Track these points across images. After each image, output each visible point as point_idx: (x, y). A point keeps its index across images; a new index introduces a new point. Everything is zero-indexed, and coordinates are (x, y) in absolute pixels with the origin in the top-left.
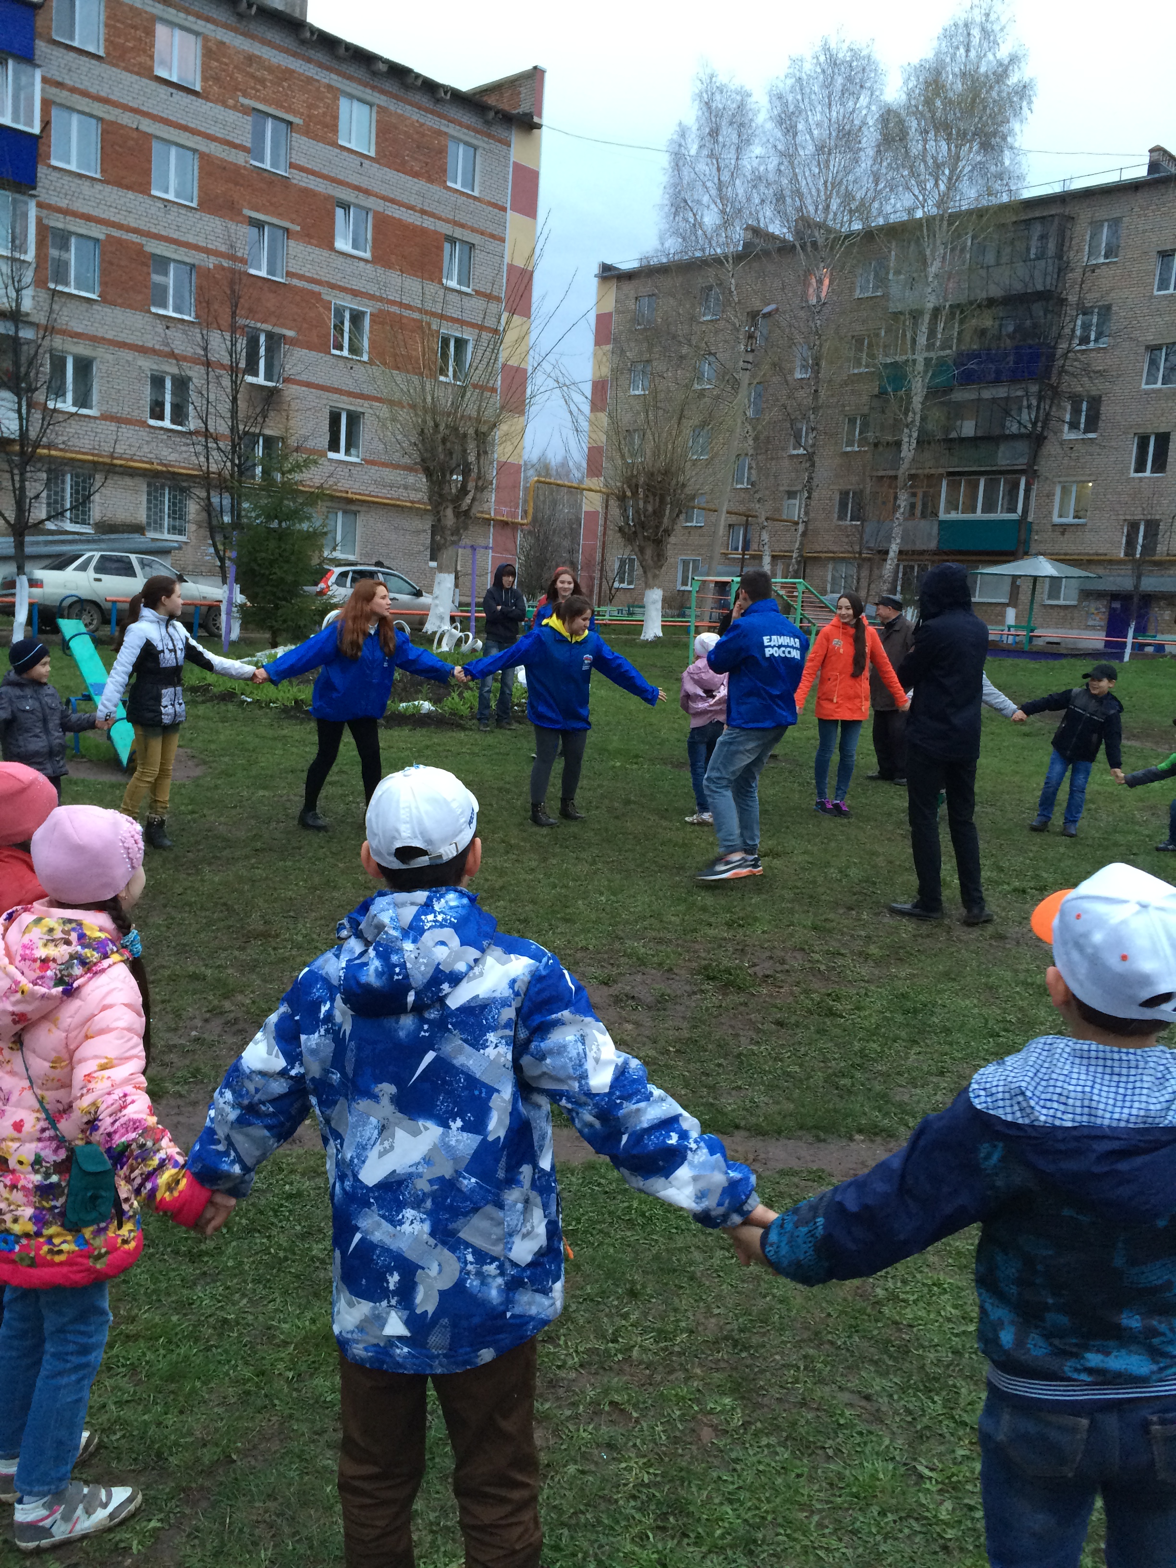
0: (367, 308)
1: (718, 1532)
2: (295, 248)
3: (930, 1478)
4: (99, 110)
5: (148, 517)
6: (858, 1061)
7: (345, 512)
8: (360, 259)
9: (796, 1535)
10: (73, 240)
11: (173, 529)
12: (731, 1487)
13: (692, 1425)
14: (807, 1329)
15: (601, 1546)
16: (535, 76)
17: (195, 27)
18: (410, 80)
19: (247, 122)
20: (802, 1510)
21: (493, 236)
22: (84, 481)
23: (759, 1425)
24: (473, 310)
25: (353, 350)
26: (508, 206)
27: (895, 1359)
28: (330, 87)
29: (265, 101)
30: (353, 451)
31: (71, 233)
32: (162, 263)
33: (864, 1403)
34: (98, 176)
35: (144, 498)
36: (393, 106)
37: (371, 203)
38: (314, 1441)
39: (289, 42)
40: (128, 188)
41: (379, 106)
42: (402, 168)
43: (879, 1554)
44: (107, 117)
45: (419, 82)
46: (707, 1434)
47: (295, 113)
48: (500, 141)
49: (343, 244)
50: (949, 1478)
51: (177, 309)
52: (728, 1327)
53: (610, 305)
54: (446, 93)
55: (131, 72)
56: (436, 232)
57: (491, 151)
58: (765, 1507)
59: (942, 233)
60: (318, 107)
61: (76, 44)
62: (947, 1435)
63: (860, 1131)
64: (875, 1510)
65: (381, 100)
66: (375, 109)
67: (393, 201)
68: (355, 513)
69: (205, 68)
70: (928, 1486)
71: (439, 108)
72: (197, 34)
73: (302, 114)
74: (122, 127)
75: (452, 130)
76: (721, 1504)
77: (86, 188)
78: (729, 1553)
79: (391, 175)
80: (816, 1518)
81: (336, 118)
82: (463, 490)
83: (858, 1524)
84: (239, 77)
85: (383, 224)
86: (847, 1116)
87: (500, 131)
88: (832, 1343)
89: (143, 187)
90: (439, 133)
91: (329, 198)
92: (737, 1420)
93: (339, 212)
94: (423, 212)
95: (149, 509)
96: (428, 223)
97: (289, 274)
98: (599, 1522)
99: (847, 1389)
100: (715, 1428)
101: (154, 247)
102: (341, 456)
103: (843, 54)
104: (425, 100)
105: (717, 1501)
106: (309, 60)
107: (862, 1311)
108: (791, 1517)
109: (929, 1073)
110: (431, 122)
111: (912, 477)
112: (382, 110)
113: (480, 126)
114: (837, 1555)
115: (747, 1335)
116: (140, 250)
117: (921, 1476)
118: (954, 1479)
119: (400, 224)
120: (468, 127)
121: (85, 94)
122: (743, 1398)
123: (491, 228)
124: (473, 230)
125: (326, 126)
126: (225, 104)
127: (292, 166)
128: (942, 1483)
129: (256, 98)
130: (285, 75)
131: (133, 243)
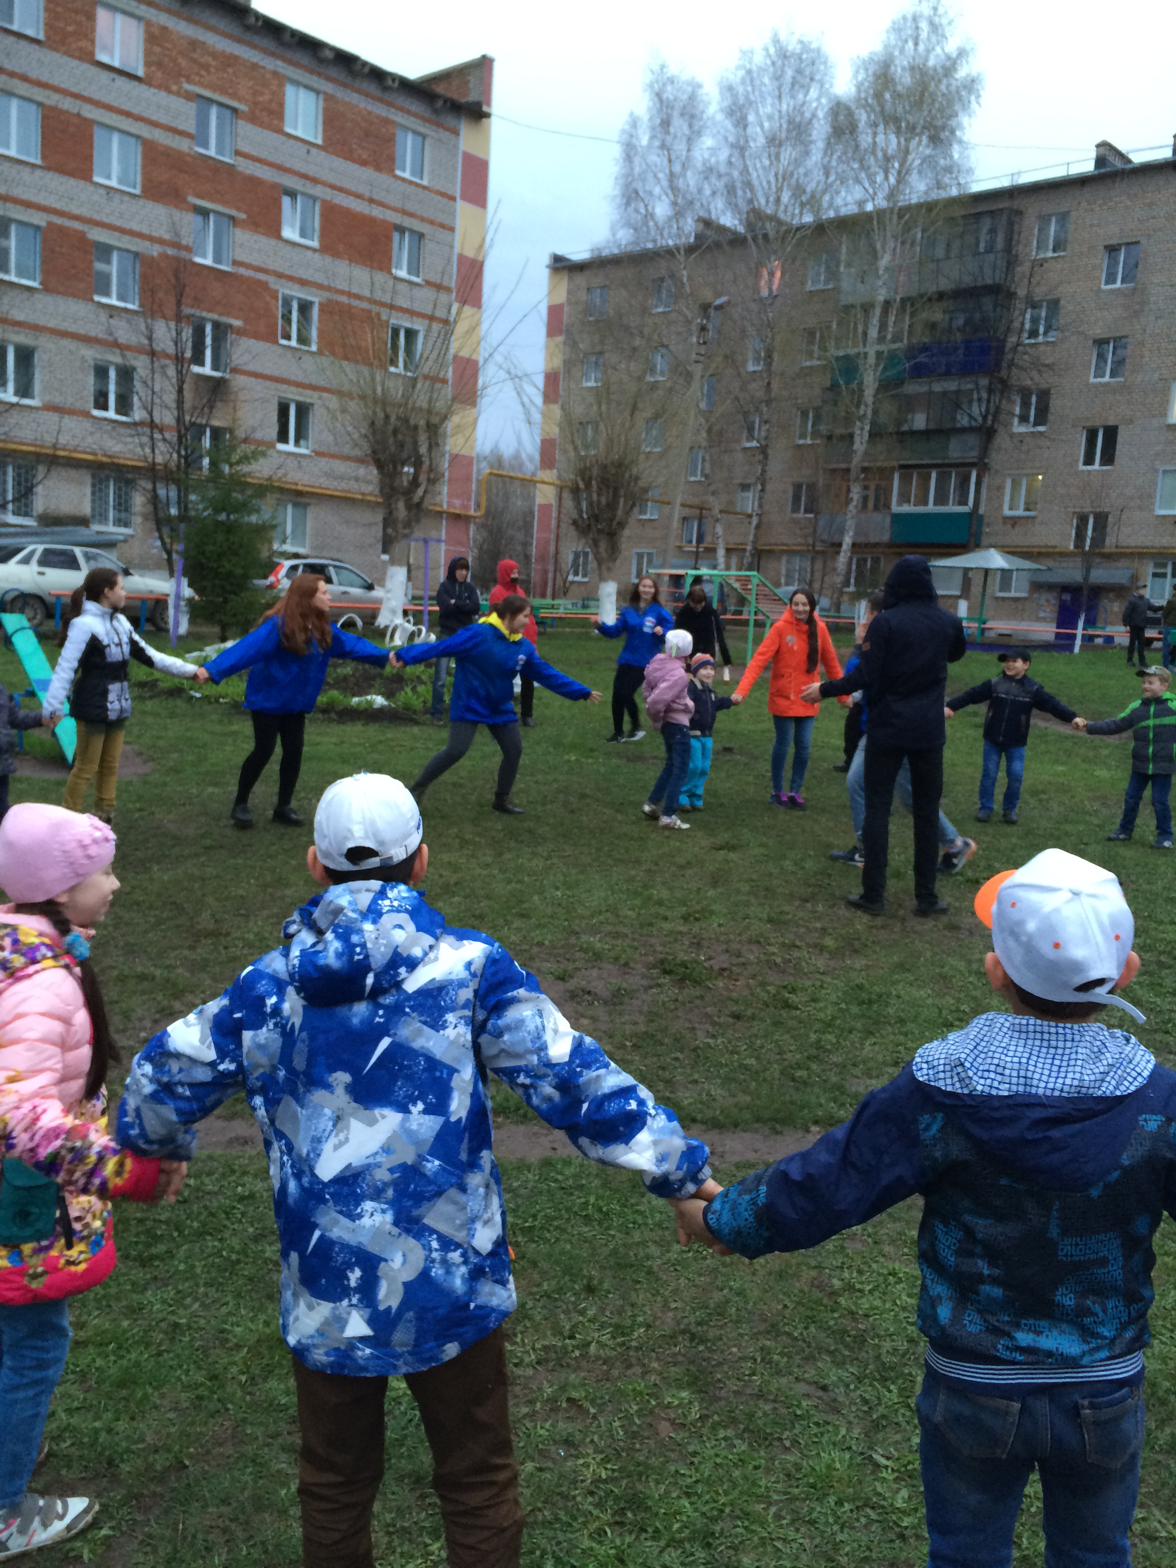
0: (316, 298)
1: (676, 1526)
2: (241, 235)
3: (886, 1467)
4: (40, 95)
5: (93, 509)
6: (814, 1052)
7: (295, 505)
8: (308, 248)
9: (753, 1527)
10: (13, 228)
11: (119, 522)
12: (689, 1480)
13: (649, 1420)
14: (765, 1321)
15: (559, 1543)
16: (484, 65)
17: (138, 12)
18: (357, 67)
19: (191, 108)
20: (758, 1502)
21: (442, 226)
22: (27, 472)
23: (716, 1417)
24: (423, 300)
25: (303, 339)
26: (458, 195)
27: (851, 1350)
28: (275, 74)
29: (210, 87)
30: (302, 442)
31: (11, 220)
32: (105, 251)
33: (820, 1393)
34: (38, 162)
35: (88, 490)
36: (342, 94)
37: (318, 191)
38: (268, 1445)
39: (232, 28)
40: (70, 174)
41: (325, 93)
42: (349, 156)
43: (836, 1544)
44: (47, 102)
45: (366, 70)
46: (664, 1428)
47: (240, 99)
48: (447, 129)
49: (290, 233)
50: (905, 1466)
51: (121, 298)
52: (686, 1321)
53: (561, 297)
54: (394, 80)
55: (72, 56)
56: (384, 222)
57: (440, 140)
58: (723, 1500)
59: (893, 226)
60: (262, 94)
61: (15, 27)
62: (904, 1424)
63: (816, 1122)
64: (832, 1500)
65: (328, 87)
66: (321, 97)
67: (341, 190)
68: (305, 506)
69: (148, 53)
70: (884, 1475)
71: (387, 96)
72: (139, 18)
73: (247, 101)
74: (61, 112)
75: (399, 118)
76: (679, 1497)
77: (26, 172)
78: (687, 1545)
79: (338, 163)
80: (773, 1509)
81: (281, 105)
82: (415, 483)
83: (814, 1515)
84: (183, 62)
85: (330, 213)
86: (802, 1107)
87: (450, 120)
88: (789, 1334)
89: (84, 173)
90: (387, 121)
91: (275, 186)
92: (695, 1413)
93: (286, 201)
94: (371, 201)
95: (93, 501)
96: (377, 212)
97: (235, 263)
98: (557, 1519)
99: (804, 1380)
100: (672, 1422)
101: (97, 235)
102: (290, 447)
103: (793, 46)
104: (372, 88)
105: (674, 1495)
106: (254, 47)
107: (819, 1302)
108: (749, 1509)
109: (885, 1064)
110: (380, 110)
111: (864, 470)
112: (329, 98)
113: (428, 114)
114: (794, 1545)
115: (705, 1328)
116: (82, 237)
117: (877, 1465)
118: (910, 1467)
119: (347, 213)
120: (416, 115)
121: (24, 78)
122: (701, 1391)
123: (441, 218)
124: (423, 219)
125: (271, 112)
126: (168, 90)
127: (238, 153)
128: (898, 1471)
129: (199, 84)
130: (230, 61)
131: (75, 231)
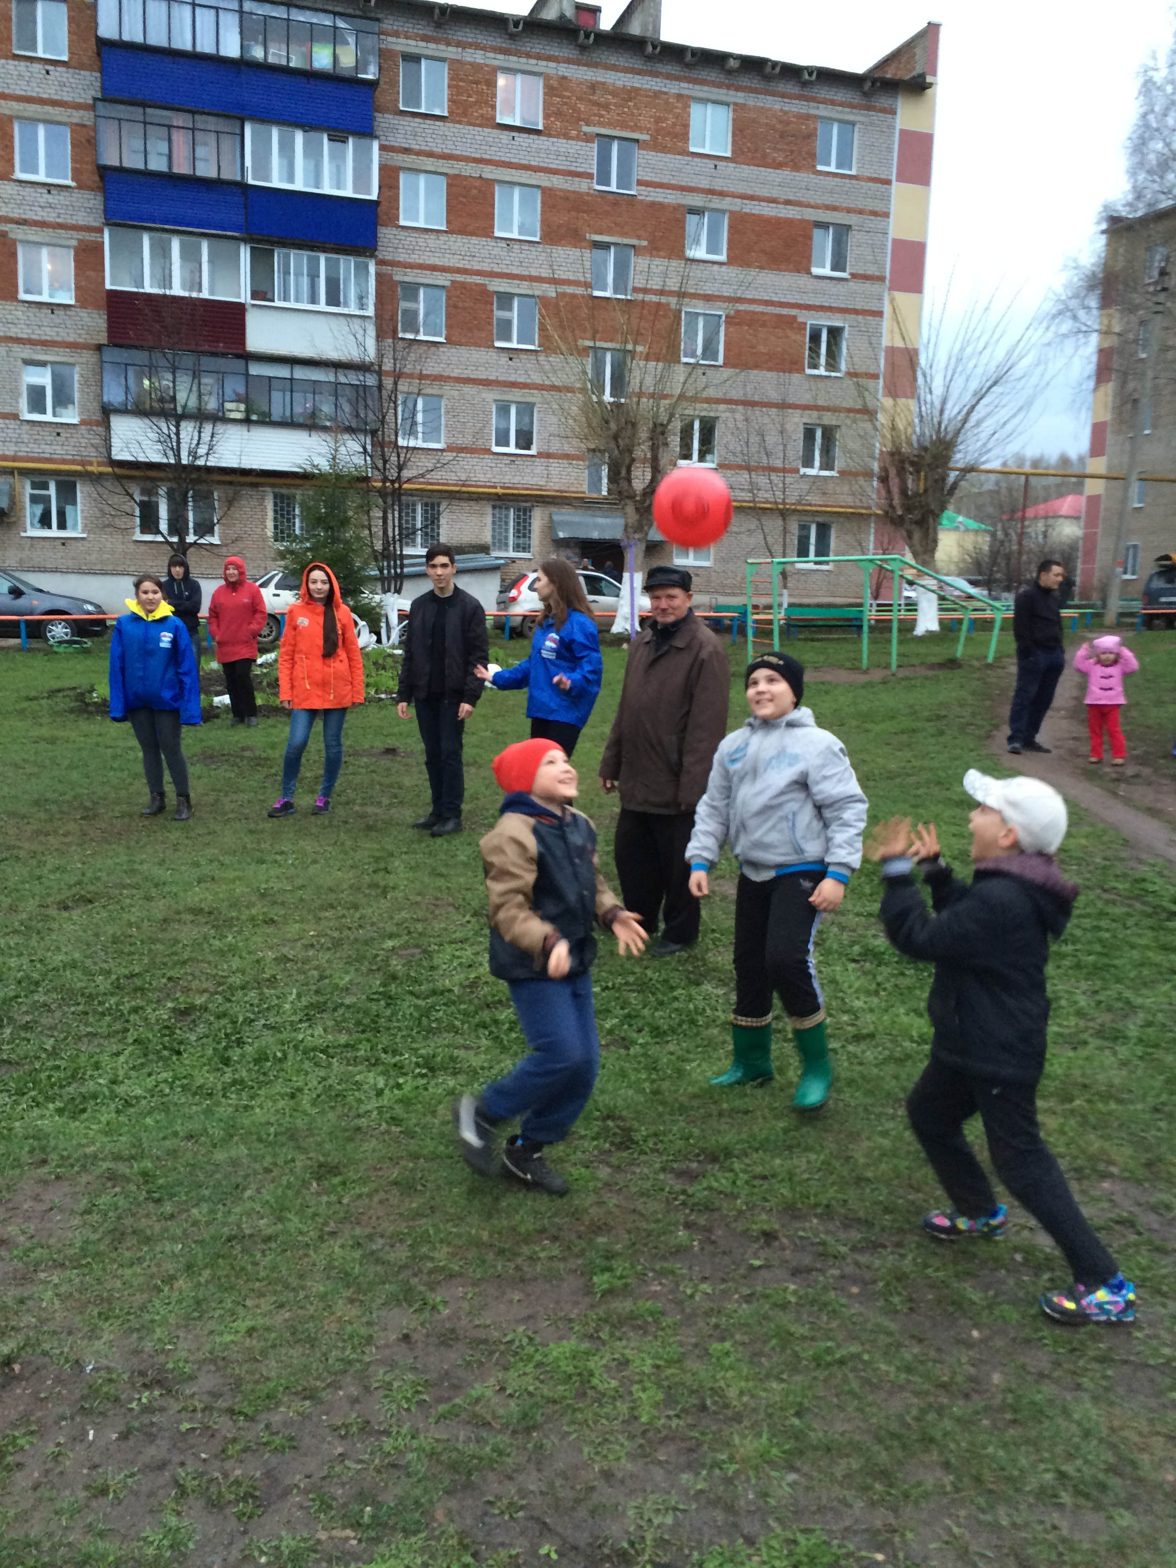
0: (722, 311)
4: (445, 167)
5: (493, 537)
8: (714, 263)
10: (422, 292)
11: (517, 548)
16: (931, 31)
17: (536, 69)
18: (768, 69)
19: (592, 149)
21: (874, 213)
22: (433, 509)
24: (850, 294)
25: (709, 354)
26: (894, 178)
28: (679, 96)
29: (610, 124)
30: (706, 457)
31: (419, 284)
32: (506, 299)
34: (444, 228)
35: (489, 519)
36: (751, 100)
37: (726, 203)
39: (637, 63)
40: (472, 234)
41: (736, 104)
42: (763, 162)
44: (451, 172)
45: (778, 70)
47: (640, 130)
48: (884, 111)
49: (695, 251)
51: (521, 340)
54: (810, 74)
55: (474, 125)
57: (871, 124)
60: (665, 120)
61: (423, 110)
65: (740, 97)
66: (731, 108)
67: (752, 198)
69: (547, 105)
71: (805, 92)
72: (538, 75)
73: (649, 129)
74: (466, 178)
75: (823, 111)
77: (431, 239)
79: (747, 171)
81: (686, 126)
84: (582, 107)
85: (740, 223)
87: (884, 101)
89: (487, 231)
90: (808, 117)
91: (678, 207)
93: (691, 220)
94: (788, 202)
95: (494, 530)
96: (794, 213)
97: (636, 289)
101: (496, 285)
104: (787, 86)
106: (657, 75)
110: (798, 107)
112: (738, 108)
113: (857, 100)
116: (483, 289)
119: (760, 219)
120: (842, 104)
121: (430, 154)
123: (879, 207)
124: (849, 211)
125: (675, 136)
126: (567, 137)
127: (640, 183)
129: (600, 124)
130: (631, 94)
131: (477, 285)
